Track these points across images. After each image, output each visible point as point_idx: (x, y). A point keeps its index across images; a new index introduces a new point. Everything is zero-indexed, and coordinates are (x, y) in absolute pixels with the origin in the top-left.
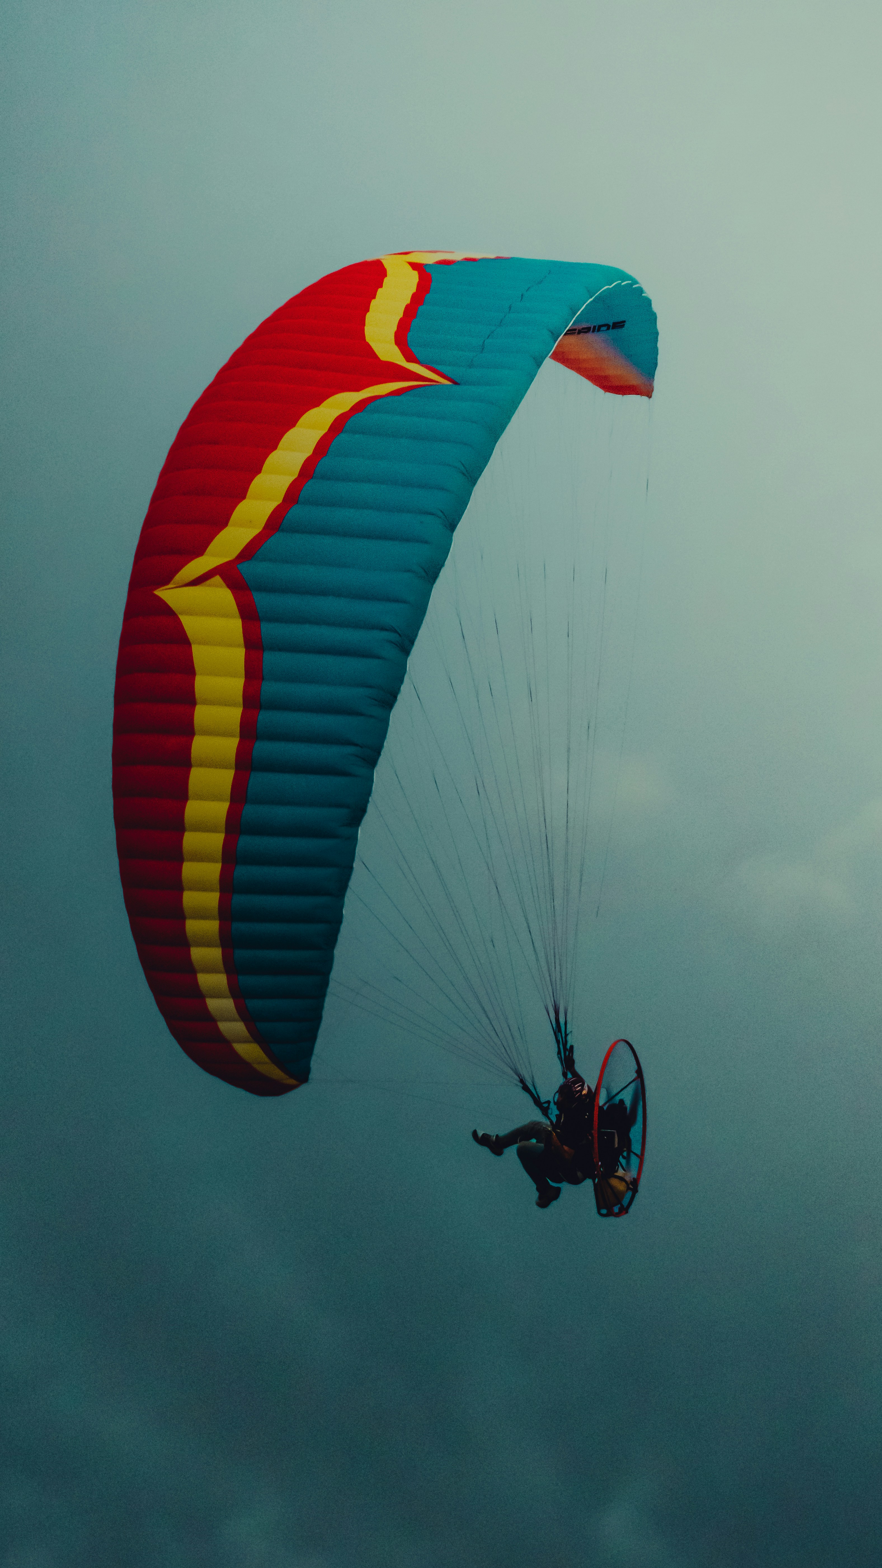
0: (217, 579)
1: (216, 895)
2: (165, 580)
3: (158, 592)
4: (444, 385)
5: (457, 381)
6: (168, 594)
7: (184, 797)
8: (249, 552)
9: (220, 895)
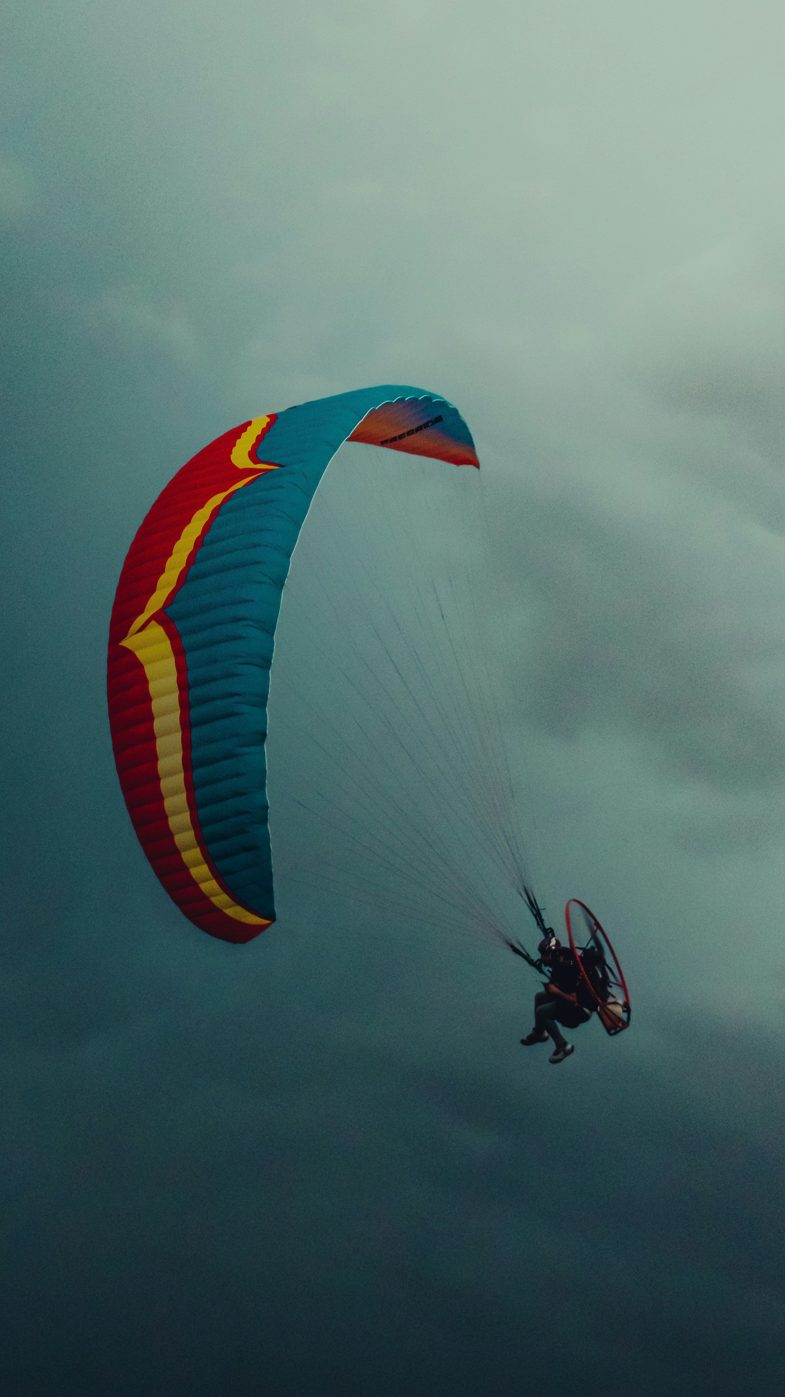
0: (153, 622)
1: (198, 850)
2: (124, 635)
3: (120, 644)
4: (278, 469)
5: (283, 464)
6: (127, 643)
7: (158, 779)
8: (170, 600)
9: (200, 849)
